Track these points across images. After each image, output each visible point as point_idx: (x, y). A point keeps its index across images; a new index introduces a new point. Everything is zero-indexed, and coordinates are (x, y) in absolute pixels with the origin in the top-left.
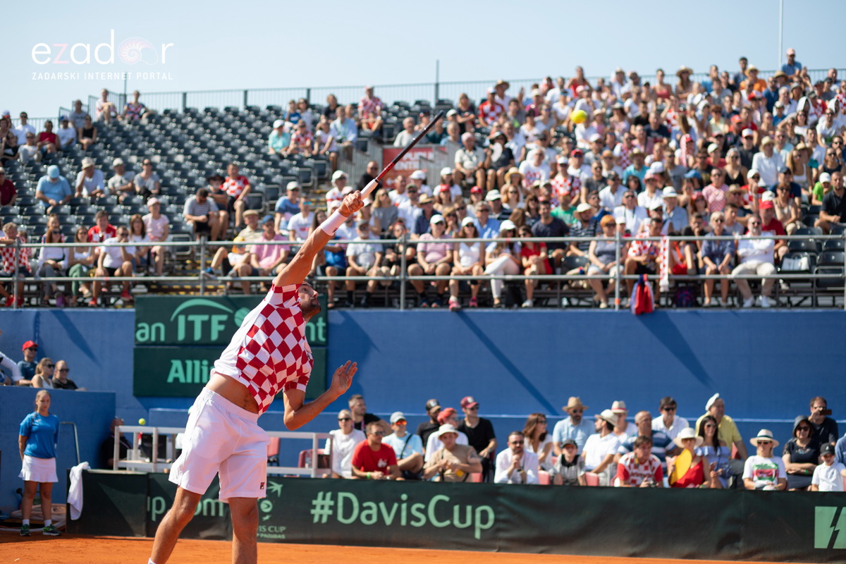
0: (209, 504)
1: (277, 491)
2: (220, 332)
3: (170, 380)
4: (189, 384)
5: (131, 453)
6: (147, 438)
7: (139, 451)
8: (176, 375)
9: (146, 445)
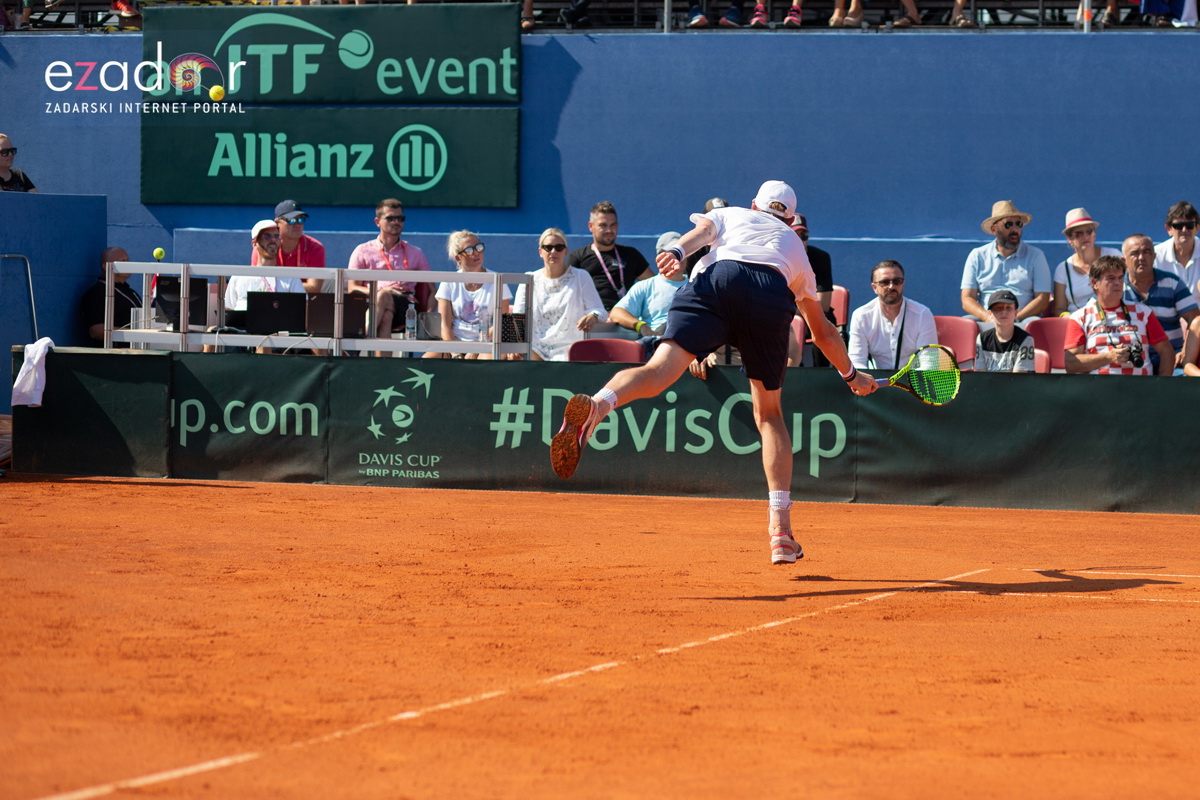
0: (291, 413)
1: (424, 386)
2: (309, 77)
3: (213, 171)
4: (250, 178)
6: (168, 284)
7: (153, 311)
8: (225, 162)
9: (165, 297)
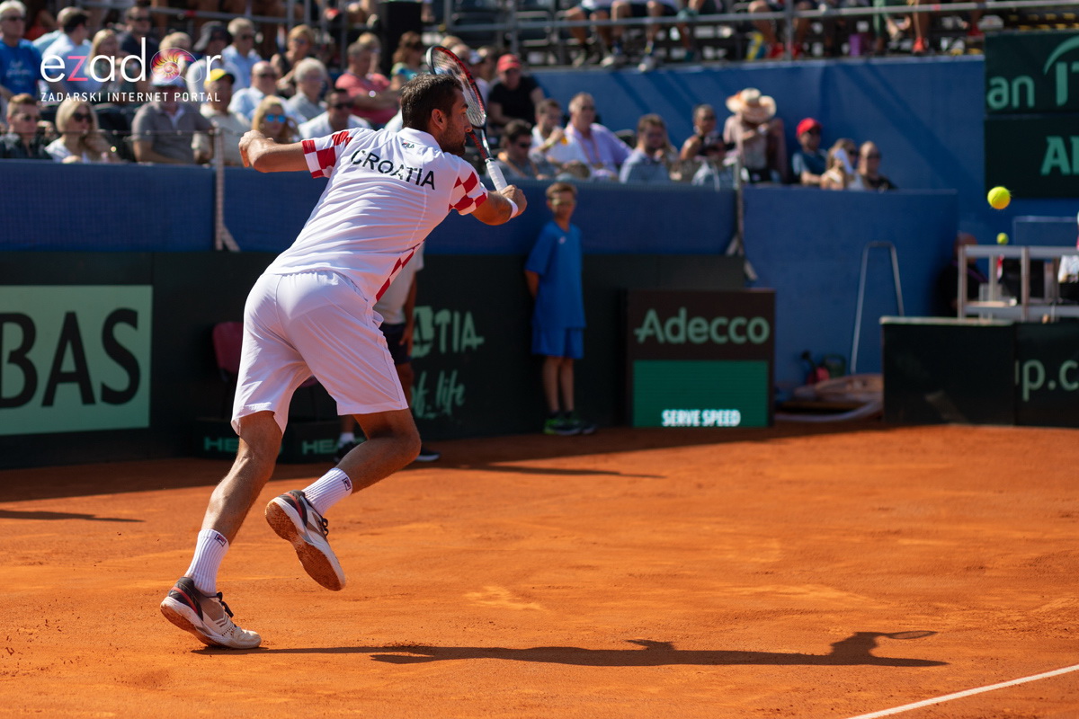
3: (1046, 169)
5: (986, 292)
6: (1011, 265)
7: (1000, 288)
8: (1055, 162)
9: (1010, 276)
